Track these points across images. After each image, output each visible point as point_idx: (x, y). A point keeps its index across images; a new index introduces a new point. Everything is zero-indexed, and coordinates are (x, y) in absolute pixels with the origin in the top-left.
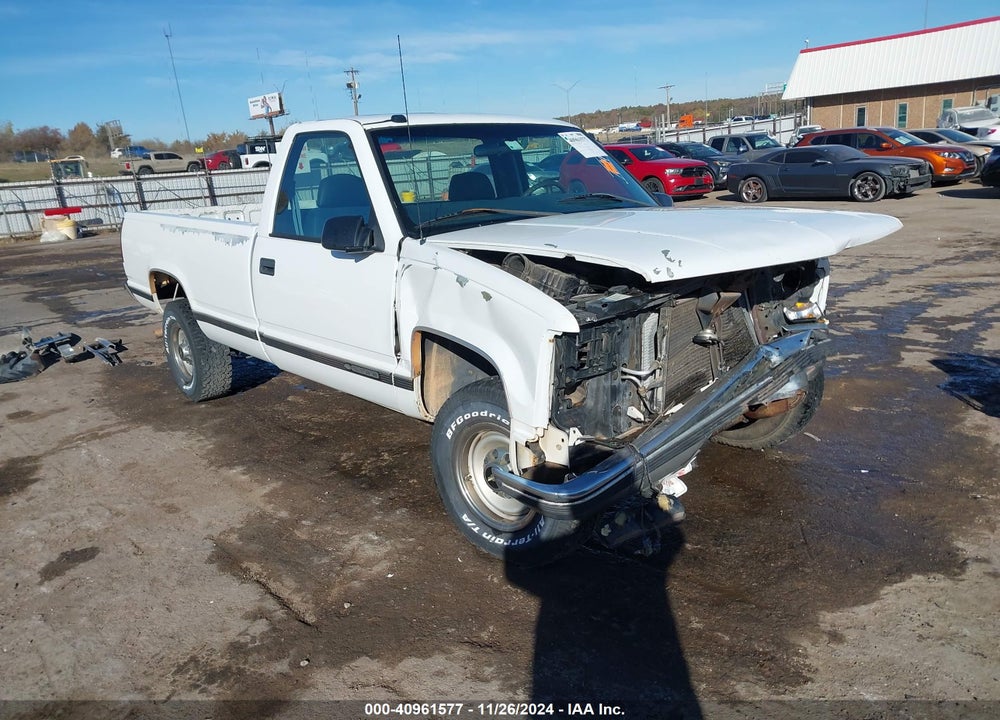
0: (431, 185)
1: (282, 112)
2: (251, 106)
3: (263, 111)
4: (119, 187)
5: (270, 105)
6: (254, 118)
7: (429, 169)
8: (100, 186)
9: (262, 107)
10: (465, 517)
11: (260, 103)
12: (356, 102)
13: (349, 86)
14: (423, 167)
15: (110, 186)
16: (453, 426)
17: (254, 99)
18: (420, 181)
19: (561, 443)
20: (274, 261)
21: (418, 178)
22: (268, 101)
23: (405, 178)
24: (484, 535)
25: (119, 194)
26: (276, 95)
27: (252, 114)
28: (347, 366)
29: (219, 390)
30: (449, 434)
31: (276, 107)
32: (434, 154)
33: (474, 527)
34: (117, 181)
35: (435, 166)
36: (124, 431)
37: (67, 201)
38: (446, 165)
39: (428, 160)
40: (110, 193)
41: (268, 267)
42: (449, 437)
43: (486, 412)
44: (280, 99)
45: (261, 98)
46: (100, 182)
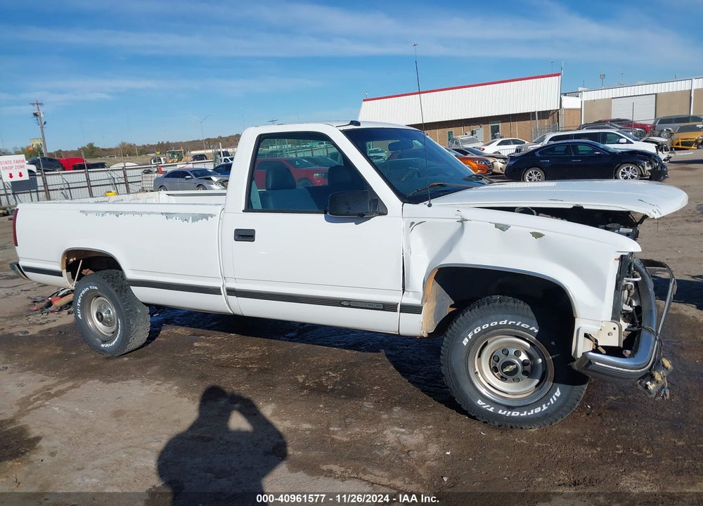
0: (127, 186)
7: (125, 175)
10: (479, 402)
13: (35, 115)
14: (121, 174)
16: (470, 336)
18: (119, 184)
19: (612, 331)
20: (254, 230)
21: (117, 182)
23: (108, 182)
24: (500, 412)
28: (344, 303)
29: (140, 343)
30: (465, 341)
32: (127, 164)
33: (489, 408)
35: (129, 173)
36: (73, 387)
38: (138, 172)
39: (124, 169)
41: (245, 235)
42: (465, 344)
43: (506, 321)
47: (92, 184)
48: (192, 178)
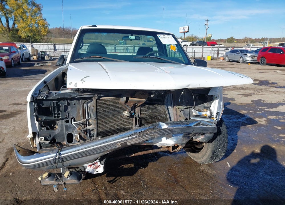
0: (218, 54)
1: (188, 31)
2: (180, 29)
3: (183, 31)
4: (129, 48)
5: (185, 29)
6: (180, 33)
7: (218, 50)
8: (124, 47)
9: (183, 30)
11: (182, 29)
12: (207, 30)
13: (206, 25)
14: (217, 49)
15: (127, 47)
17: (181, 27)
18: (215, 53)
22: (185, 28)
23: (210, 52)
25: (129, 50)
26: (187, 26)
27: (180, 31)
31: (186, 30)
32: (220, 45)
34: (129, 46)
35: (220, 49)
37: (117, 50)
38: (224, 49)
39: (218, 47)
40: (127, 49)
44: (188, 28)
45: (183, 27)
46: (125, 46)
47: (204, 52)
48: (239, 54)
